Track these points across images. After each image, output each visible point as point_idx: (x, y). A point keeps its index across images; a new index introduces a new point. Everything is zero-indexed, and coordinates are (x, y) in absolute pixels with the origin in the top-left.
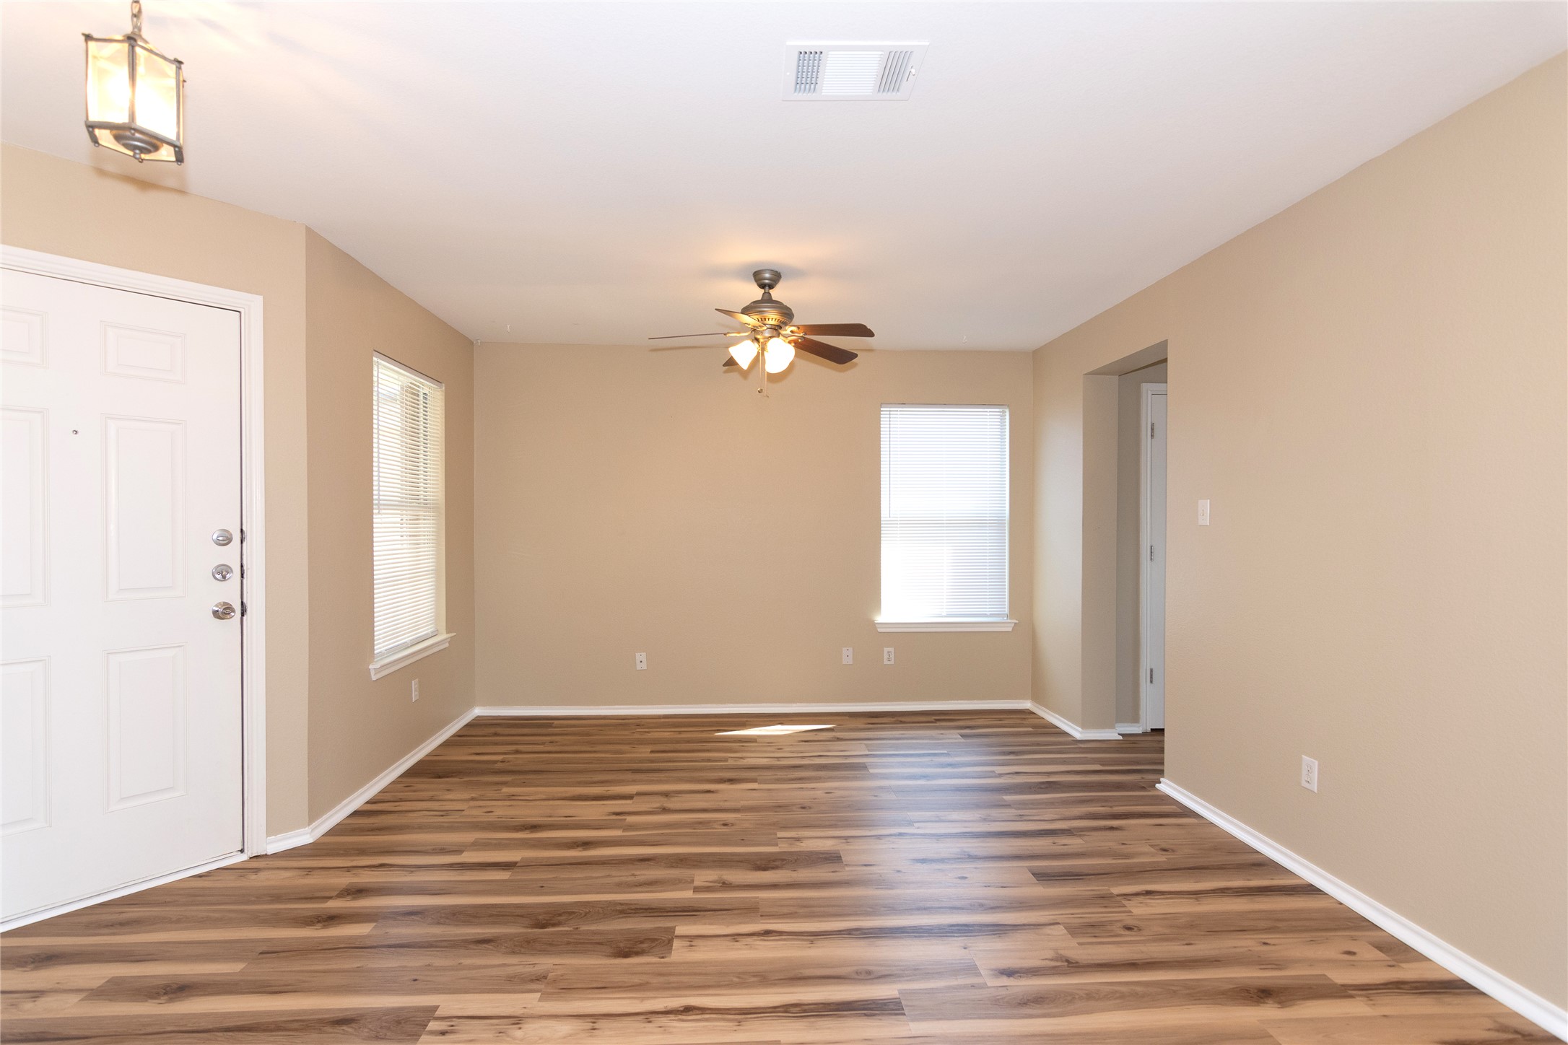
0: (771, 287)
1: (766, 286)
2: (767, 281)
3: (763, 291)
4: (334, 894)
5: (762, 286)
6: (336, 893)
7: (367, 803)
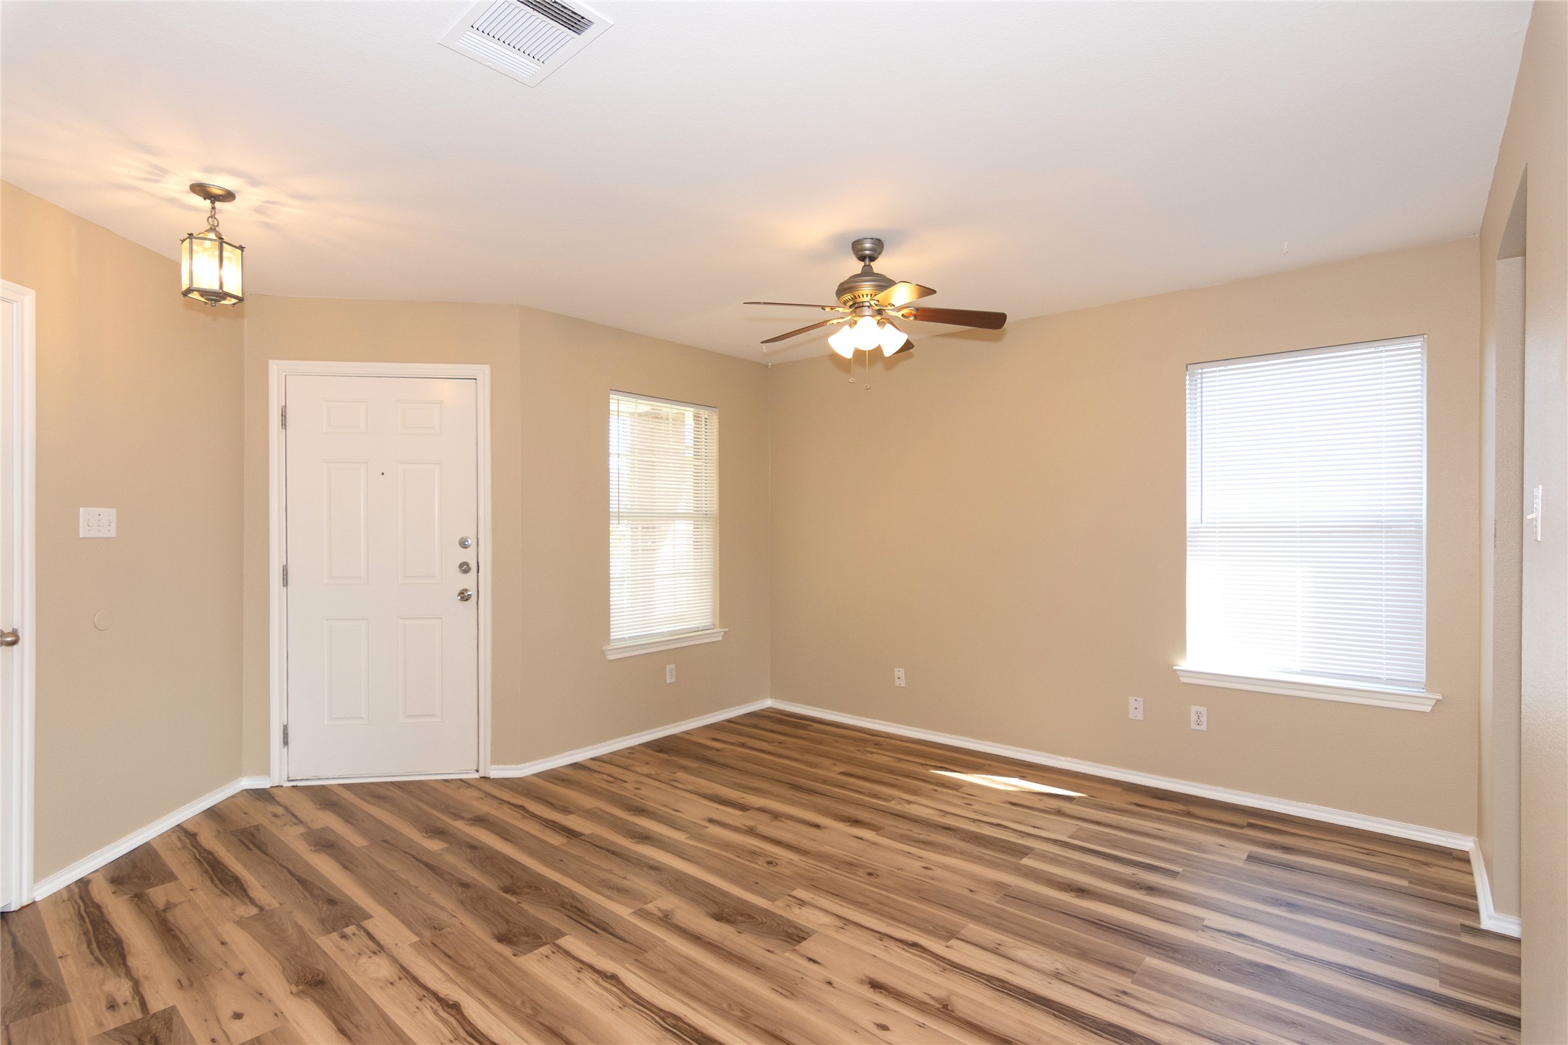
0: (872, 259)
1: (867, 258)
2: (867, 252)
3: (862, 264)
4: (468, 816)
5: (862, 258)
6: (470, 816)
7: (593, 759)
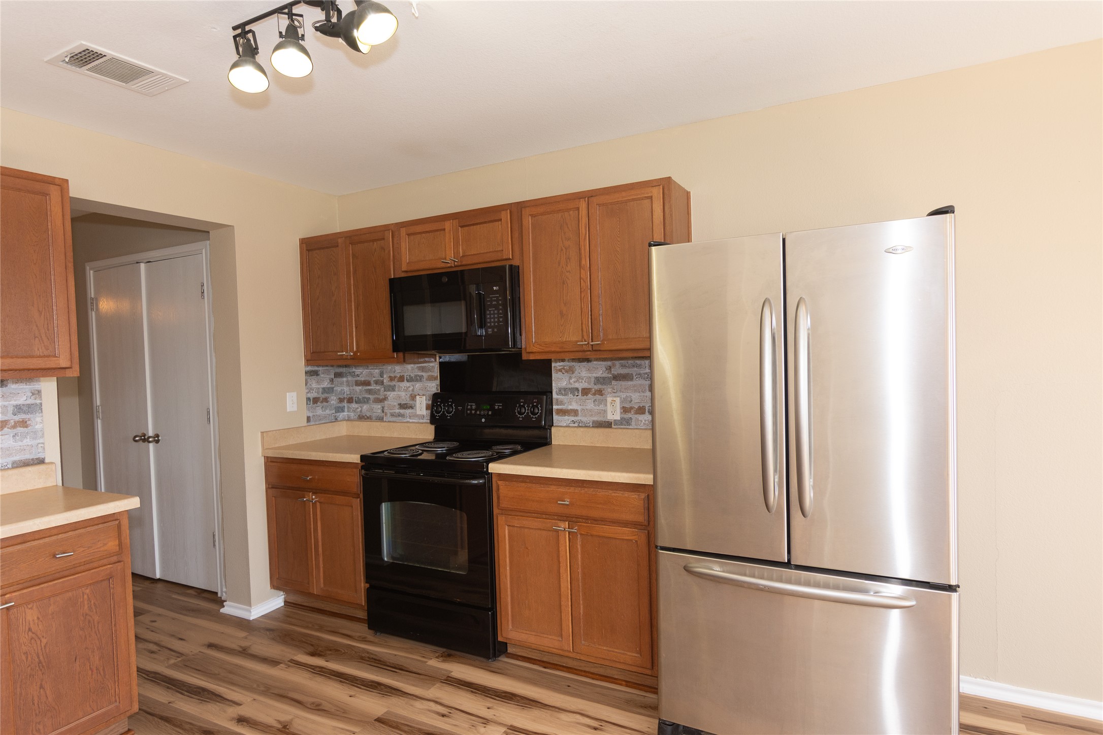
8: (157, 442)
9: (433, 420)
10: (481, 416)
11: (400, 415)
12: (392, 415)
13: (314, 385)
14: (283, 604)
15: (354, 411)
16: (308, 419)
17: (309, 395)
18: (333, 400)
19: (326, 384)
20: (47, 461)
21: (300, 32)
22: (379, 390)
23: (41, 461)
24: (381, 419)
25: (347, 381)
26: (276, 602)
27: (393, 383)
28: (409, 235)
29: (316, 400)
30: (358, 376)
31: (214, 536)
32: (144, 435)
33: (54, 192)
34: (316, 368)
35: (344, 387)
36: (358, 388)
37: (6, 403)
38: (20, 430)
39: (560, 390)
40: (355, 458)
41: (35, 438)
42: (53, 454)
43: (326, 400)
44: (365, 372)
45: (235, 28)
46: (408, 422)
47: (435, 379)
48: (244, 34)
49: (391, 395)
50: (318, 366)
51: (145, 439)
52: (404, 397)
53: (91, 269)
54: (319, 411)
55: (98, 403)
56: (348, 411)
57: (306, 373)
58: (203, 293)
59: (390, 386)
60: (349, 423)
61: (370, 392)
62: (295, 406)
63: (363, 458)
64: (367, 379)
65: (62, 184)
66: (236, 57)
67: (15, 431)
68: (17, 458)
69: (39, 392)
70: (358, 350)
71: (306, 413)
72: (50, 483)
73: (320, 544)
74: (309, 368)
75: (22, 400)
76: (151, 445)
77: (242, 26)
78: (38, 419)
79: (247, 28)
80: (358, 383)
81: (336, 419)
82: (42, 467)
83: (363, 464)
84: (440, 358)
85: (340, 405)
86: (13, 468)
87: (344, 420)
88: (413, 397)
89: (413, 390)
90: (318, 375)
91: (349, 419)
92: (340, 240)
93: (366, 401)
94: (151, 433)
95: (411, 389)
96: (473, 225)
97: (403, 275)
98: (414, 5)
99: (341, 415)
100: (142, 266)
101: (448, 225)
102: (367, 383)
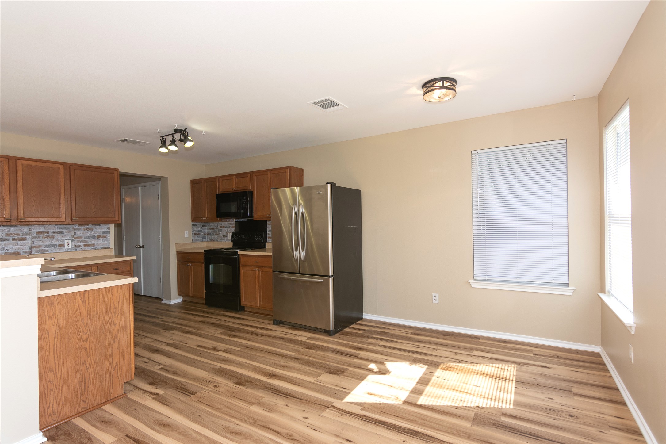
8: (143, 248)
9: (232, 241)
10: (245, 239)
11: (223, 239)
12: (221, 239)
13: (195, 229)
14: (182, 301)
15: (209, 238)
16: (193, 240)
17: (193, 232)
18: (202, 234)
19: (199, 229)
20: (111, 248)
21: (175, 140)
22: (217, 231)
23: (109, 248)
24: (217, 241)
25: (207, 228)
26: (180, 300)
27: (221, 229)
28: (223, 180)
29: (195, 234)
30: (210, 226)
31: (161, 279)
32: (139, 245)
33: (115, 172)
34: (196, 223)
35: (206, 230)
36: (211, 230)
37: (101, 231)
38: (104, 238)
39: (269, 230)
40: (203, 251)
41: (108, 241)
42: (112, 246)
43: (199, 234)
44: (213, 225)
45: (161, 137)
46: (225, 242)
47: (234, 227)
48: (163, 139)
49: (221, 232)
50: (196, 222)
51: (139, 247)
52: (224, 233)
53: (123, 189)
54: (197, 238)
55: (124, 235)
56: (207, 238)
57: (192, 225)
58: (159, 198)
59: (220, 229)
60: (207, 242)
61: (214, 231)
62: (188, 235)
63: (205, 251)
64: (213, 227)
65: (117, 170)
66: (161, 145)
67: (103, 239)
68: (103, 246)
69: (109, 228)
70: (207, 217)
71: (191, 238)
72: (112, 254)
73: (192, 279)
74: (193, 223)
75: (105, 230)
76: (141, 249)
77: (163, 137)
78: (109, 236)
79: (164, 137)
80: (210, 229)
81: (203, 241)
82: (109, 249)
83: (205, 253)
84: (235, 220)
85: (204, 236)
86: (102, 249)
87: (206, 241)
88: (227, 233)
89: (227, 231)
90: (196, 225)
91: (207, 241)
92: (202, 181)
93: (213, 235)
94: (141, 245)
95: (226, 231)
96: (240, 178)
97: (221, 193)
98: (203, 132)
99: (205, 240)
100: (140, 188)
101: (234, 177)
102: (213, 229)
